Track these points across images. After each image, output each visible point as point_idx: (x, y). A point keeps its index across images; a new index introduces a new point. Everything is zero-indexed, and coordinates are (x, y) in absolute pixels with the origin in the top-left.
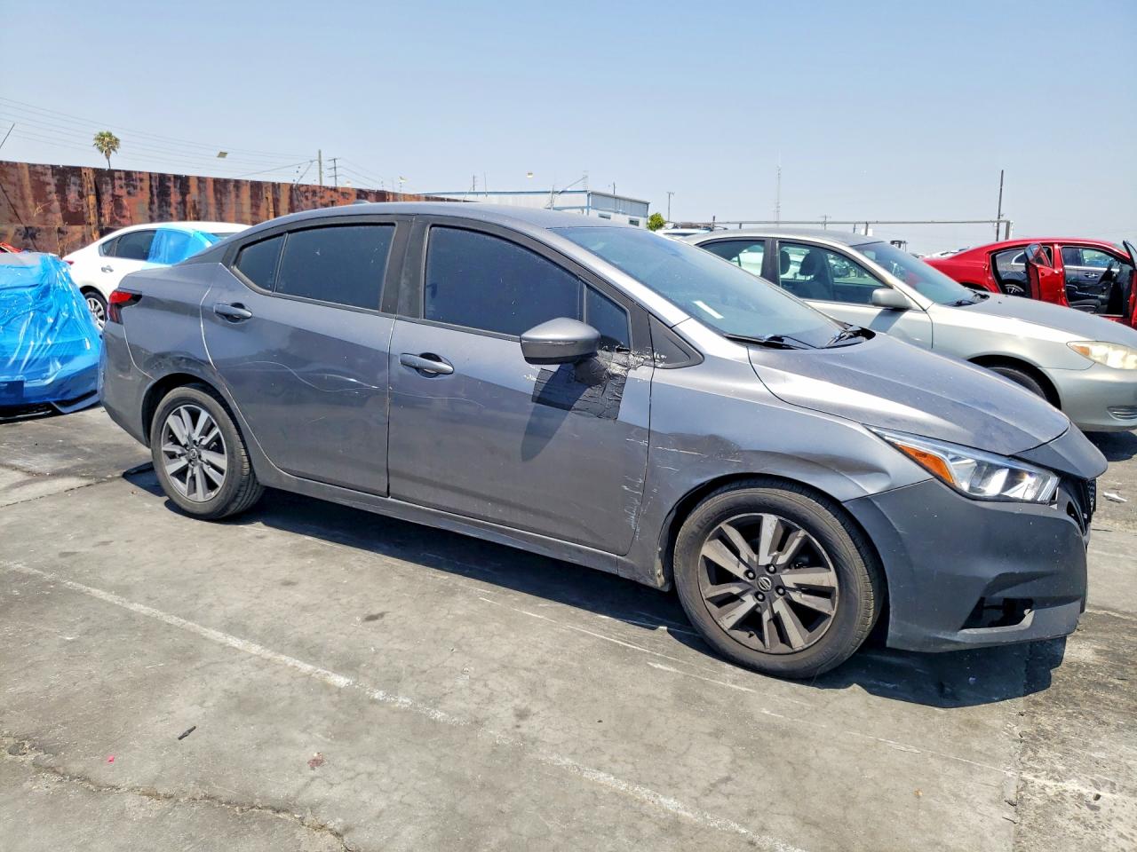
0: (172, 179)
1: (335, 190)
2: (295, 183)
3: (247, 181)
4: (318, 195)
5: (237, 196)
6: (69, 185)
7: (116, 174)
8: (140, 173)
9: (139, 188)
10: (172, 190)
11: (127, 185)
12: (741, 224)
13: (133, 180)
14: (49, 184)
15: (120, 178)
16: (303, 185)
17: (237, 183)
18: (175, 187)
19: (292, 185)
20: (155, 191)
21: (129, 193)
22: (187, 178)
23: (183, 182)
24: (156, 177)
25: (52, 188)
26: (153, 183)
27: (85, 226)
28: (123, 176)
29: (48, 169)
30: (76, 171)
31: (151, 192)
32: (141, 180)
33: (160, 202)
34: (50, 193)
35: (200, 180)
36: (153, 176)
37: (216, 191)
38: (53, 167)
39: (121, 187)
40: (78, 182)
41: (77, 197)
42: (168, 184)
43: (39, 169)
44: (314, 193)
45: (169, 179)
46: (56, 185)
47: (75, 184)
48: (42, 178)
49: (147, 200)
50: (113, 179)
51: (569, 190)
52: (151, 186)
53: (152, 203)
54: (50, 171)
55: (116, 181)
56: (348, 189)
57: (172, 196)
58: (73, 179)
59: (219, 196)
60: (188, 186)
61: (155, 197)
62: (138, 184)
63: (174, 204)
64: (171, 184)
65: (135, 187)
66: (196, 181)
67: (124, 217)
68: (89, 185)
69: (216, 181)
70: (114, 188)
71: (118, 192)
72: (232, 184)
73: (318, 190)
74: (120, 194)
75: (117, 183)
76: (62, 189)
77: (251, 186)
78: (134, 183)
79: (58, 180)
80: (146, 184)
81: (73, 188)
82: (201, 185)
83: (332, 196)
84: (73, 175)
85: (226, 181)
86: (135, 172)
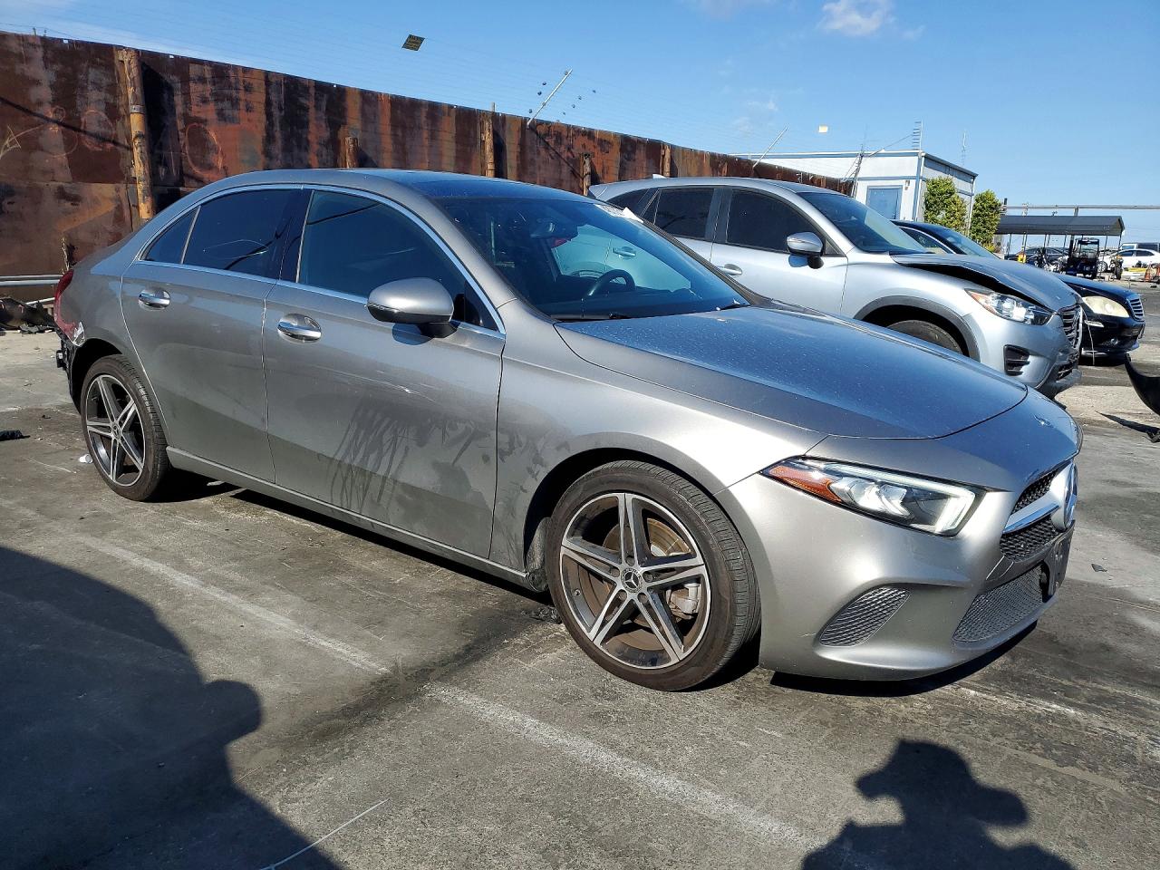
0: (312, 91)
1: (589, 134)
2: (531, 116)
3: (451, 107)
4: (565, 141)
5: (433, 137)
6: (84, 88)
7: (194, 70)
8: (246, 70)
9: (242, 105)
10: (312, 110)
11: (218, 98)
12: (1077, 209)
13: (230, 87)
14: (37, 82)
15: (202, 80)
16: (541, 123)
17: (434, 108)
18: (317, 107)
19: (525, 120)
20: (276, 113)
21: (221, 115)
22: (341, 91)
23: (332, 96)
24: (279, 84)
25: (43, 93)
26: (274, 97)
27: (122, 186)
28: (208, 75)
29: (34, 45)
30: (102, 55)
31: (269, 115)
32: (248, 89)
33: (287, 140)
34: (40, 103)
35: (368, 97)
36: (273, 80)
37: (395, 123)
38: (47, 43)
39: (205, 101)
40: (105, 81)
41: (104, 116)
42: (303, 101)
43: (14, 46)
44: (559, 137)
45: (306, 89)
46: (52, 86)
47: (99, 87)
48: (20, 68)
49: (260, 134)
50: (186, 80)
51: (883, 151)
52: (268, 103)
53: (269, 138)
54: (40, 53)
55: (191, 84)
56: (608, 134)
57: (312, 128)
58: (93, 74)
59: (400, 133)
60: (344, 109)
61: (277, 128)
62: (242, 95)
63: (315, 147)
64: (310, 103)
65: (235, 103)
66: (358, 99)
67: (210, 167)
68: (131, 91)
69: (397, 102)
70: (187, 102)
71: (196, 111)
72: (424, 111)
73: (565, 134)
74: (202, 116)
75: (195, 88)
76: (67, 94)
77: (457, 118)
78: (234, 93)
79: (59, 75)
80: (258, 97)
81: (94, 95)
82: (367, 107)
83: (584, 146)
84: (94, 64)
85: (414, 104)
86: (235, 68)
